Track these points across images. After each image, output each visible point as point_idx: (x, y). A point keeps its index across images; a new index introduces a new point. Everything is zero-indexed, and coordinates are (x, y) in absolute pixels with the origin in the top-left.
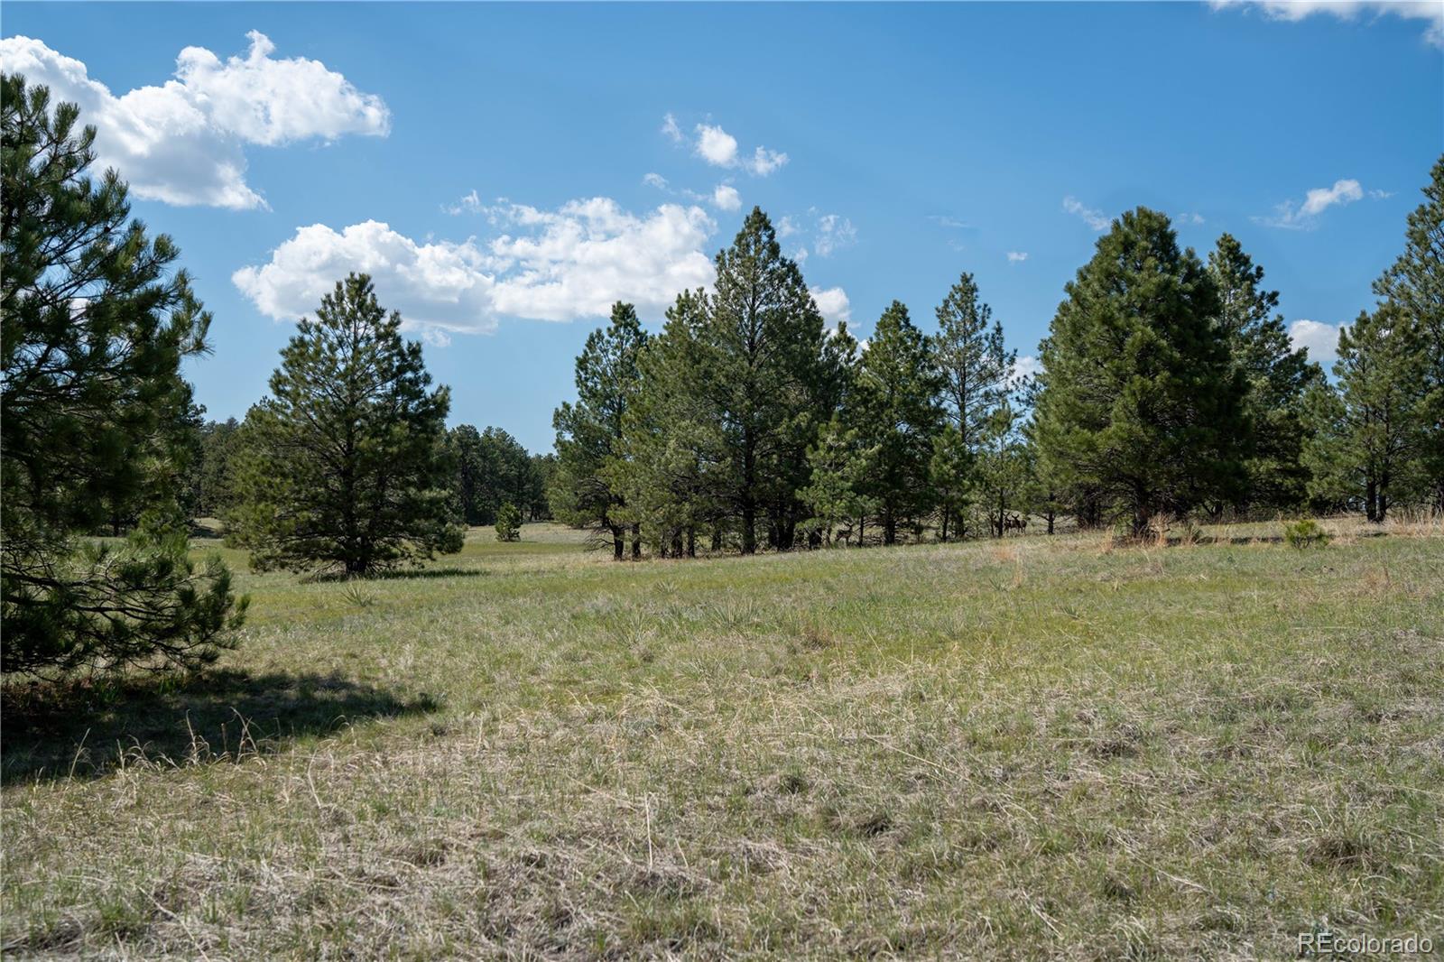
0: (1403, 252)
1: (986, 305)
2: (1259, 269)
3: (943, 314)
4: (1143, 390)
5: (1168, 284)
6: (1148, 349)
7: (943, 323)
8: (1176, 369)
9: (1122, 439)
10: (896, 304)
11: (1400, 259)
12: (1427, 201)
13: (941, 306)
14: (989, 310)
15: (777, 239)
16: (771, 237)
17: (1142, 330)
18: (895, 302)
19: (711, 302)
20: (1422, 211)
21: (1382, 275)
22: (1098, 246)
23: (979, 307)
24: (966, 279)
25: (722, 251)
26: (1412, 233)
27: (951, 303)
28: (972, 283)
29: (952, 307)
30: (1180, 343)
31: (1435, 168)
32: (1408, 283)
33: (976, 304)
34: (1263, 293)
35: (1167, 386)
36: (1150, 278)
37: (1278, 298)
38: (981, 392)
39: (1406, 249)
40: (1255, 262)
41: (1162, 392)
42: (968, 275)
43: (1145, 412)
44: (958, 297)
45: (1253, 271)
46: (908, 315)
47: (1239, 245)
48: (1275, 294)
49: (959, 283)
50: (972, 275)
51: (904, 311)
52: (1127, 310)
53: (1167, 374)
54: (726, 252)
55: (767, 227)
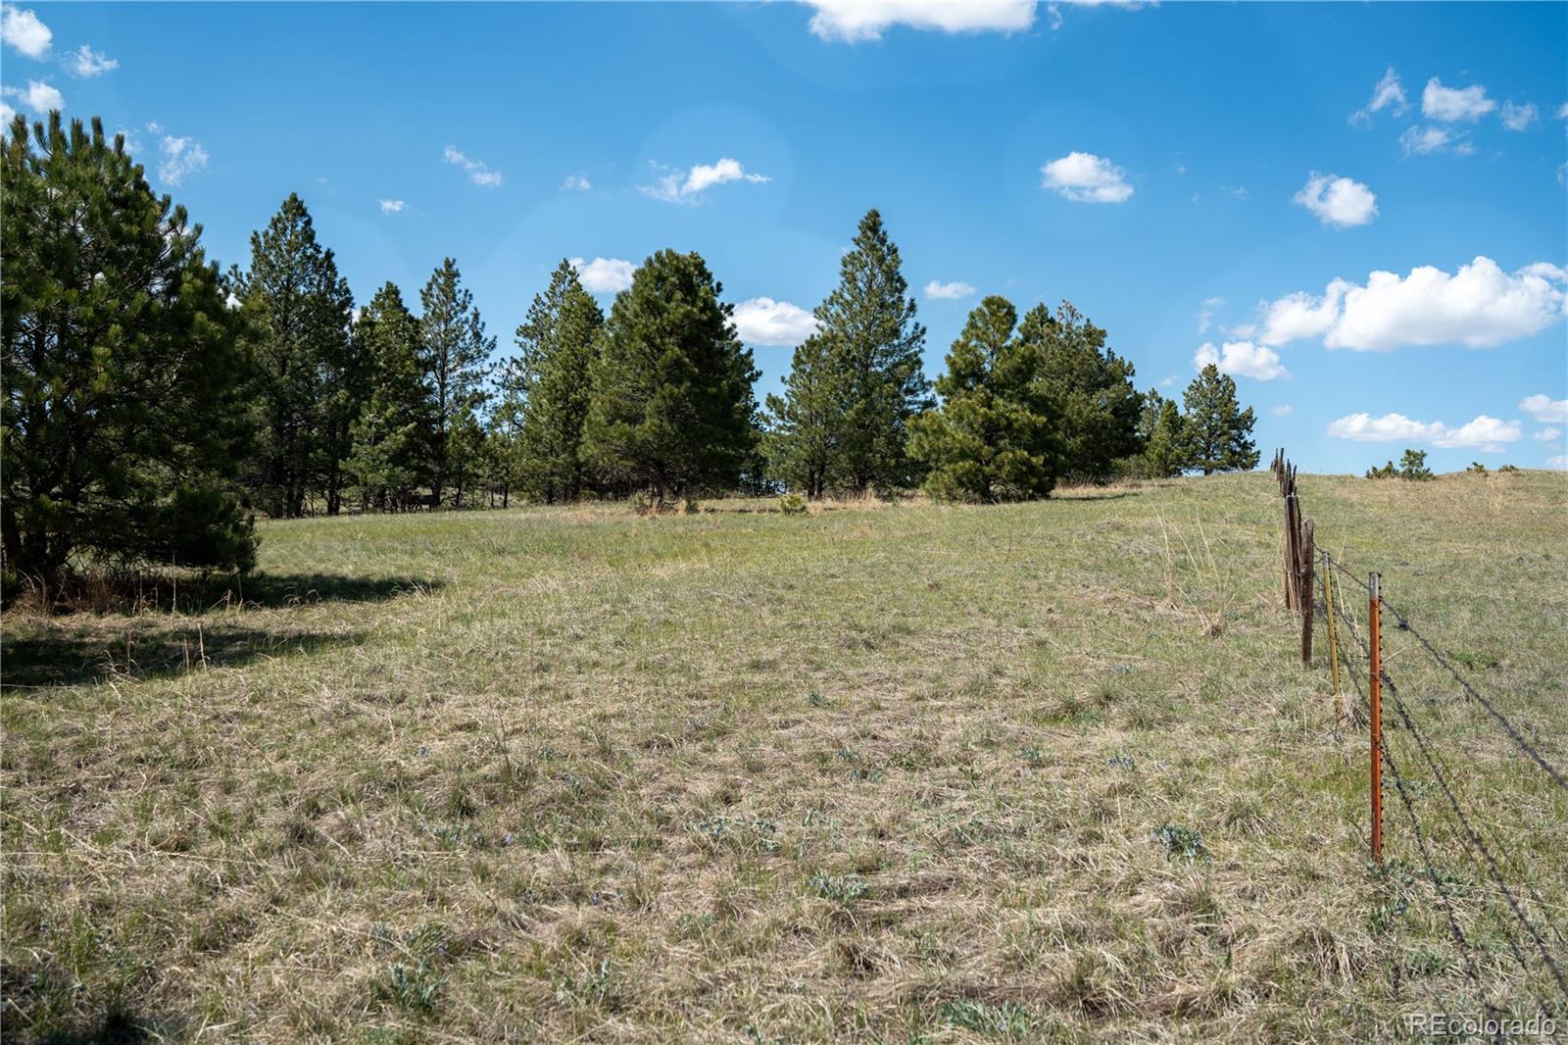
0: (837, 286)
1: (467, 291)
2: (719, 285)
3: (426, 296)
4: (671, 395)
5: (691, 311)
6: (678, 363)
7: (427, 306)
8: (695, 381)
9: (654, 432)
10: (389, 285)
11: (834, 292)
12: (856, 249)
13: (425, 288)
14: (471, 295)
15: (313, 226)
16: (308, 223)
17: (673, 351)
18: (388, 283)
19: (245, 279)
20: (852, 255)
21: (821, 304)
22: (635, 276)
23: (460, 291)
24: (449, 264)
25: (256, 233)
26: (845, 273)
27: (434, 286)
28: (454, 268)
29: (435, 291)
30: (698, 362)
31: (862, 222)
32: (840, 312)
33: (456, 289)
34: (722, 304)
35: (688, 394)
36: (677, 310)
37: (733, 310)
38: (458, 372)
39: (840, 285)
40: (716, 279)
41: (685, 397)
42: (451, 260)
43: (672, 412)
44: (441, 281)
45: (714, 284)
46: (401, 296)
47: (703, 262)
48: (731, 307)
49: (442, 267)
50: (454, 260)
51: (397, 292)
52: (662, 332)
53: (689, 384)
54: (259, 233)
55: (304, 213)
